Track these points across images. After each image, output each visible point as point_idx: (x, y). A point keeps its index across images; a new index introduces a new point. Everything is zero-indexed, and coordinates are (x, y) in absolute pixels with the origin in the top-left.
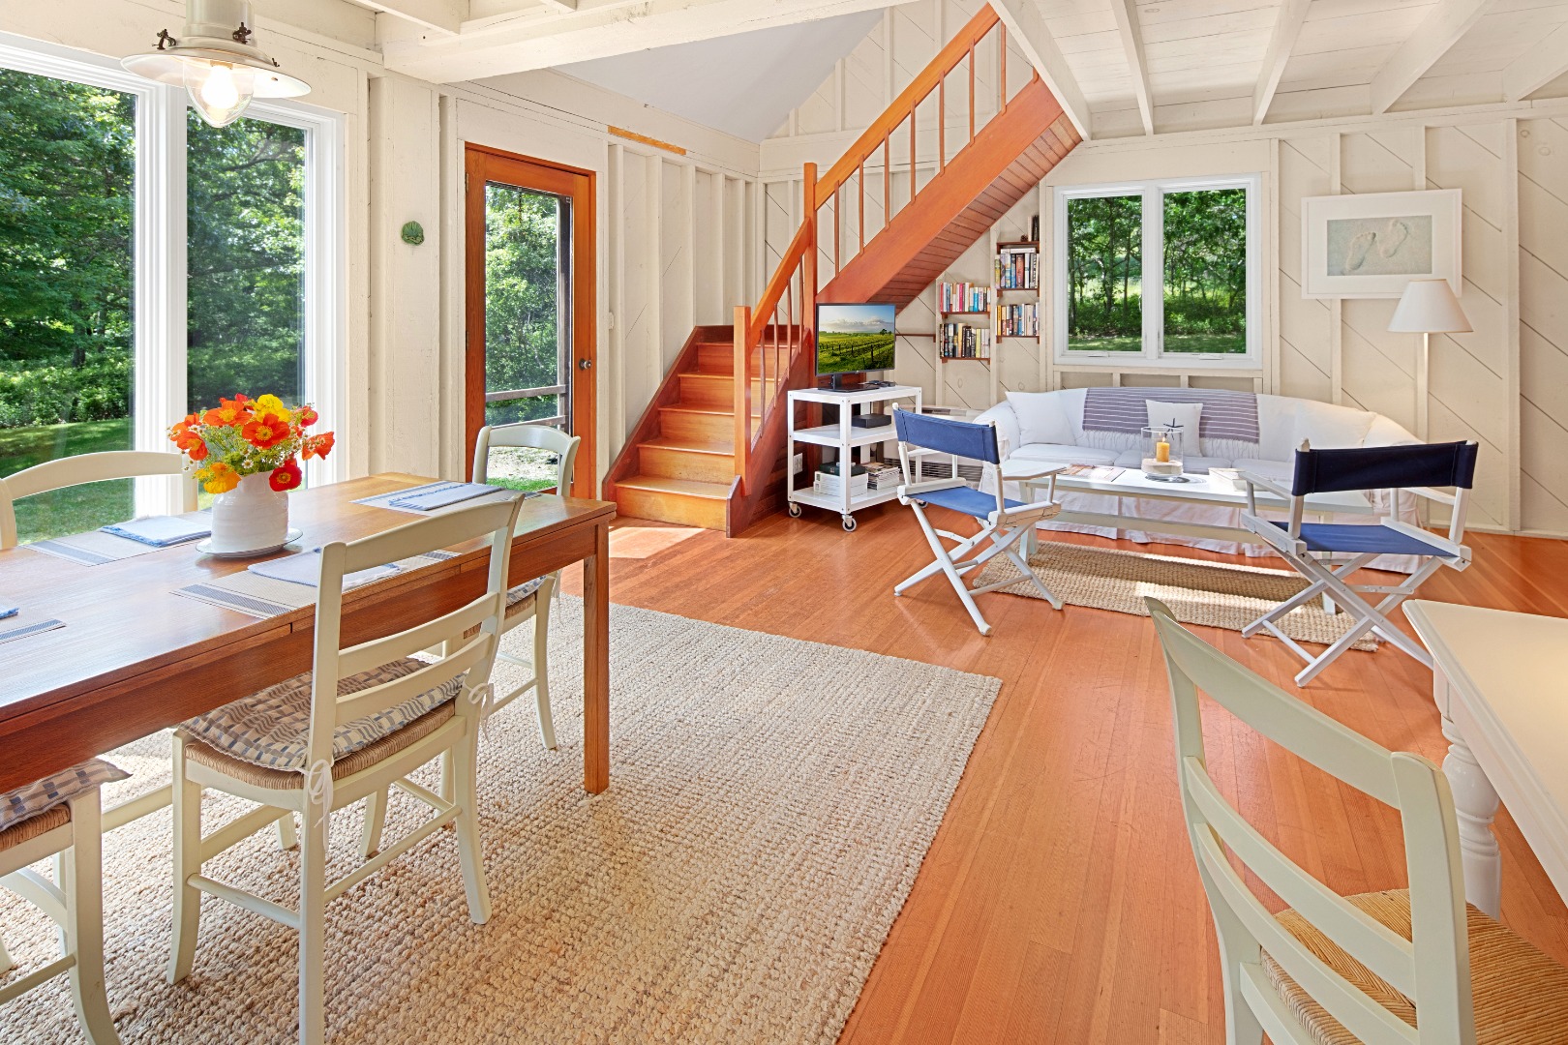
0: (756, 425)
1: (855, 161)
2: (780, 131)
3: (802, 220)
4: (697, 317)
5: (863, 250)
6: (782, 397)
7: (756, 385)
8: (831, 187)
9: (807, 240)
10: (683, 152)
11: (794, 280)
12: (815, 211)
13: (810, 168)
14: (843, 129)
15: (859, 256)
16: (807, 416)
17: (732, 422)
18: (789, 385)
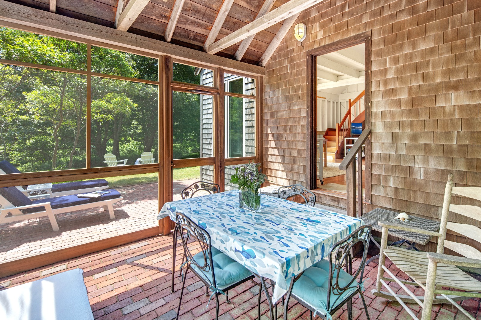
0: (340, 143)
1: (359, 98)
2: (344, 92)
3: (348, 109)
4: (328, 126)
5: (360, 114)
6: (344, 139)
7: (340, 138)
8: (354, 103)
9: (349, 112)
10: (325, 98)
11: (347, 119)
12: (351, 107)
13: (350, 100)
14: (357, 91)
15: (359, 115)
16: (349, 142)
17: (336, 143)
18: (346, 137)
